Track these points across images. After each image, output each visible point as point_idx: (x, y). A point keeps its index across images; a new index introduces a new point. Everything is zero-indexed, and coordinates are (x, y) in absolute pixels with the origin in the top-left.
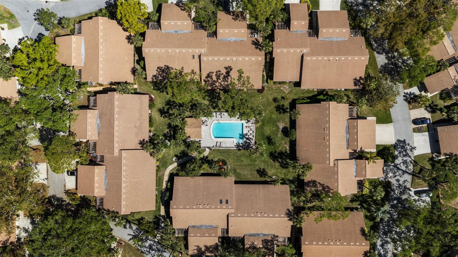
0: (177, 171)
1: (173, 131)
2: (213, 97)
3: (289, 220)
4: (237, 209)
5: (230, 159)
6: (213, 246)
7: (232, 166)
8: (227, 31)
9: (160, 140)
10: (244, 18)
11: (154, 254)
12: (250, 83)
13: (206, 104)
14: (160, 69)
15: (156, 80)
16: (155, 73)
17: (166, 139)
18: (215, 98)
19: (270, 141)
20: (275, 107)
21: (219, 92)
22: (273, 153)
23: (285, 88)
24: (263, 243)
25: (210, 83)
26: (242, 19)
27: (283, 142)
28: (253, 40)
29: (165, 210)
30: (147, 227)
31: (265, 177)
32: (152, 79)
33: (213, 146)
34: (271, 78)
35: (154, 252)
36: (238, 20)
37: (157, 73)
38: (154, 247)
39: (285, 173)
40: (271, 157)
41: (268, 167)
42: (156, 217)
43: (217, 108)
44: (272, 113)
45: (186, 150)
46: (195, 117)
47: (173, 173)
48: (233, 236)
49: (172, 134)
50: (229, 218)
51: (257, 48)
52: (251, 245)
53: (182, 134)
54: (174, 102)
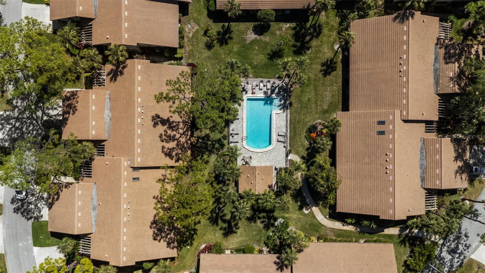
0: (325, 207)
1: (260, 213)
2: (205, 148)
3: (412, 17)
4: (394, 106)
5: (306, 120)
6: (455, 147)
7: (317, 116)
8: (94, 123)
9: (275, 235)
10: (74, 94)
11: (464, 245)
12: (178, 78)
13: (216, 159)
14: (157, 235)
15: (176, 243)
16: (163, 244)
17: (273, 225)
18: (207, 144)
19: (276, 55)
20: (220, 46)
21: (196, 138)
22: (295, 49)
23: (190, 29)
24: (451, 62)
25: (180, 152)
26: (74, 98)
27: (278, 33)
28: (109, 80)
29: (391, 227)
30: (421, 258)
31: (336, 63)
32: (173, 248)
33: (284, 147)
34: (173, 50)
35: (460, 246)
36: (76, 105)
37: (164, 241)
38: (453, 246)
39: (330, 30)
40: (303, 52)
41: (319, 58)
42: (403, 242)
43: (223, 140)
44: (230, 51)
45: (292, 192)
46: (238, 176)
47: (329, 213)
48: (438, 114)
49: (264, 214)
50: (409, 119)
51: (122, 73)
52: (455, 82)
53: (266, 199)
54: (212, 212)
